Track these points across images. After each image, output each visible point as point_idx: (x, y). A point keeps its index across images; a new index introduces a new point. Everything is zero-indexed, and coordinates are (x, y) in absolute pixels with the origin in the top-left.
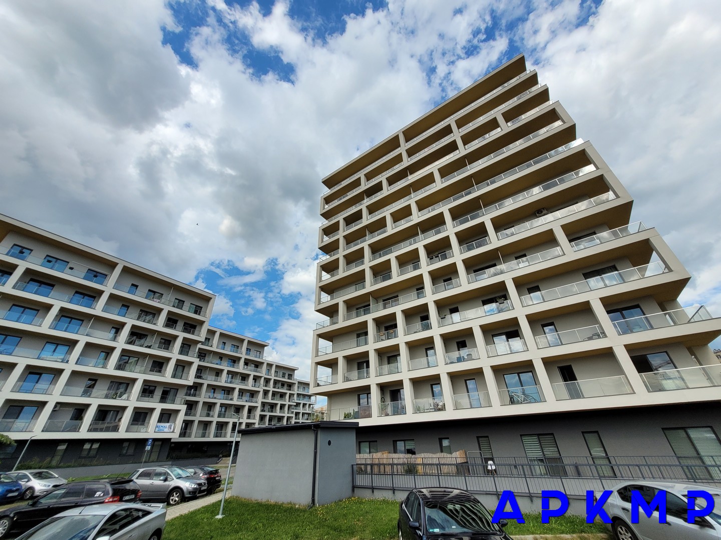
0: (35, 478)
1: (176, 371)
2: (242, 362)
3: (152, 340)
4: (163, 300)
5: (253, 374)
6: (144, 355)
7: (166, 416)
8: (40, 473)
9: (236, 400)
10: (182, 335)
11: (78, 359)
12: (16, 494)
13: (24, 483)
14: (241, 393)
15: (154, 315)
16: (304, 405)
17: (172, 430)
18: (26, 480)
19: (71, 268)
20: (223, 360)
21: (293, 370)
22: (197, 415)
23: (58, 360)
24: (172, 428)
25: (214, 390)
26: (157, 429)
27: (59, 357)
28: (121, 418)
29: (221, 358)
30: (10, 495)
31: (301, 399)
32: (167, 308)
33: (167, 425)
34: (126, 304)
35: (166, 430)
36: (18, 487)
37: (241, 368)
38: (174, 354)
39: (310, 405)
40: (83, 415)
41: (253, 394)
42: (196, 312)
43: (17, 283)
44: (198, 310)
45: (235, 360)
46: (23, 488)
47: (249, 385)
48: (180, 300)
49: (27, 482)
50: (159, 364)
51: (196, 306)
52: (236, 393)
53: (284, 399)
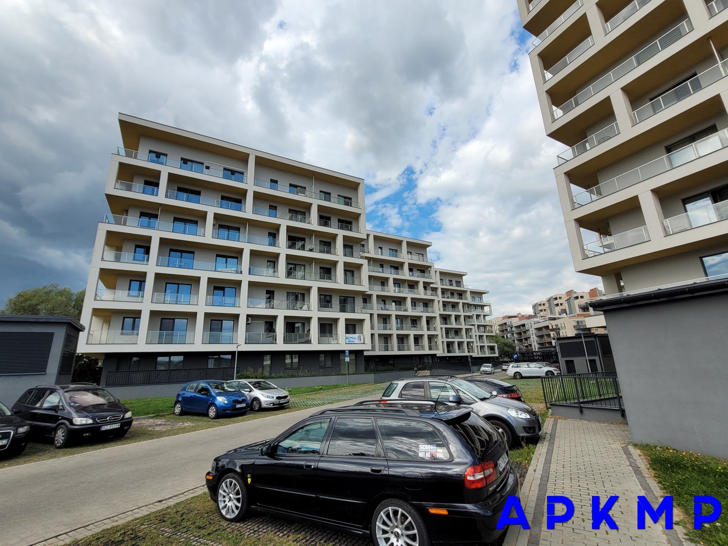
0: (255, 388)
1: (346, 276)
2: (406, 267)
3: (312, 243)
4: (307, 193)
5: (421, 280)
6: (310, 260)
7: (352, 326)
8: (259, 383)
9: (410, 312)
10: (341, 233)
11: (250, 269)
12: (244, 405)
13: (247, 393)
14: (413, 303)
15: (304, 214)
16: (478, 316)
17: (362, 342)
18: (249, 390)
19: (208, 168)
20: (384, 266)
21: (460, 276)
22: (375, 328)
23: (233, 272)
24: (362, 339)
25: (384, 301)
26: (347, 341)
27: (232, 269)
28: (309, 330)
29: (382, 266)
30: (238, 406)
31: (472, 310)
32: (316, 202)
33: (356, 336)
34: (273, 203)
35: (356, 341)
36: (244, 398)
37: (405, 275)
38: (338, 255)
39: (484, 316)
40: (274, 327)
41: (427, 303)
42: (347, 204)
43: (167, 192)
44: (348, 201)
45: (397, 266)
46: (249, 398)
47: (421, 293)
48: (325, 193)
49: (250, 392)
50: (327, 270)
51: (345, 198)
52: (409, 302)
53: (456, 309)
